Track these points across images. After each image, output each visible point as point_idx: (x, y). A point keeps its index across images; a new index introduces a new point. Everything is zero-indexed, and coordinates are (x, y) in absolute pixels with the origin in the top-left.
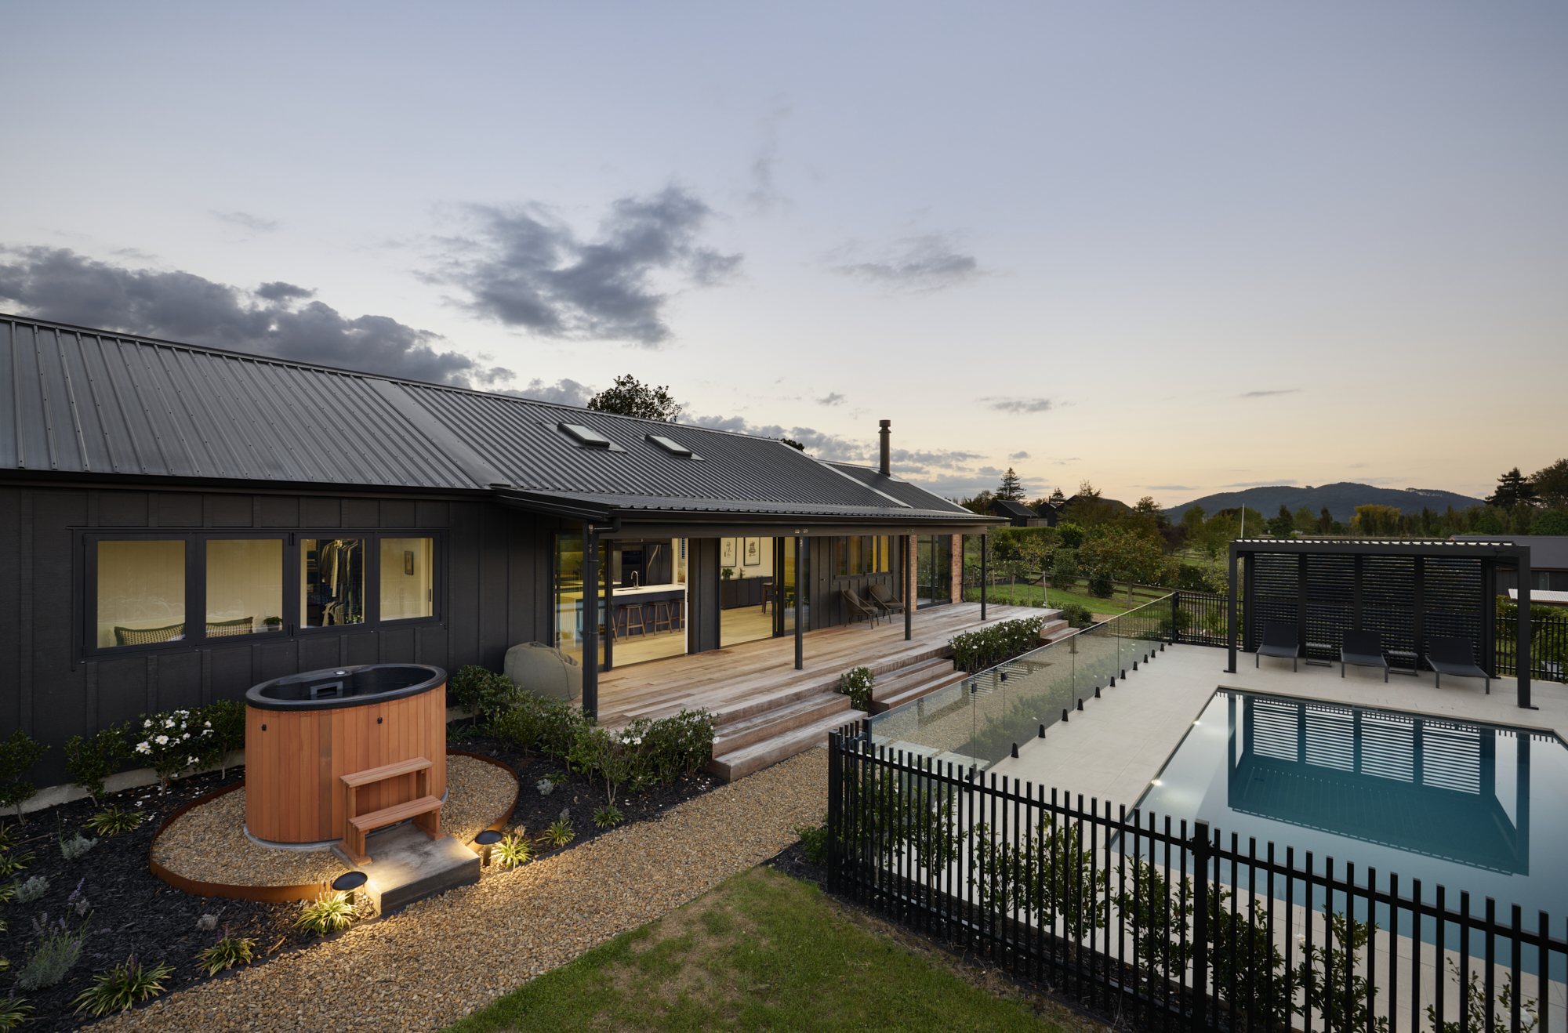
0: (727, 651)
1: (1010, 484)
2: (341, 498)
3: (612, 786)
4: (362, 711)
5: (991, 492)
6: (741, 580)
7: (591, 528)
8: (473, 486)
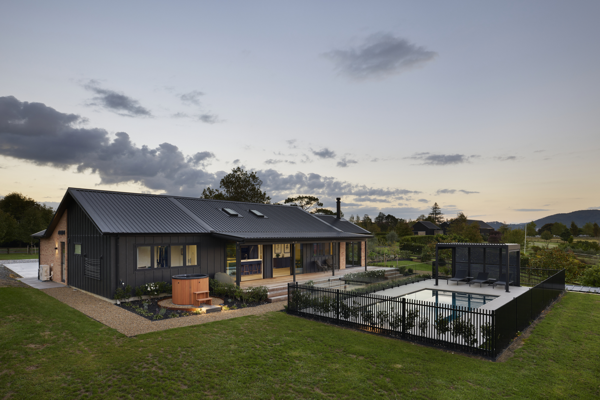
0: (275, 278)
1: (436, 211)
2: (178, 236)
3: (244, 300)
4: (196, 280)
5: (425, 215)
6: (283, 258)
7: (238, 243)
8: (207, 232)
